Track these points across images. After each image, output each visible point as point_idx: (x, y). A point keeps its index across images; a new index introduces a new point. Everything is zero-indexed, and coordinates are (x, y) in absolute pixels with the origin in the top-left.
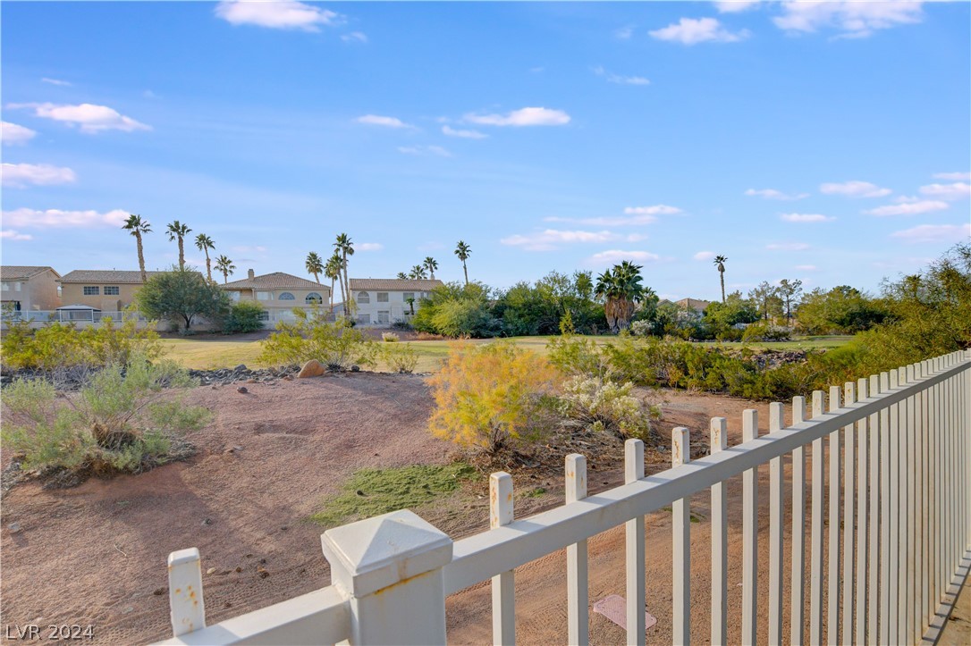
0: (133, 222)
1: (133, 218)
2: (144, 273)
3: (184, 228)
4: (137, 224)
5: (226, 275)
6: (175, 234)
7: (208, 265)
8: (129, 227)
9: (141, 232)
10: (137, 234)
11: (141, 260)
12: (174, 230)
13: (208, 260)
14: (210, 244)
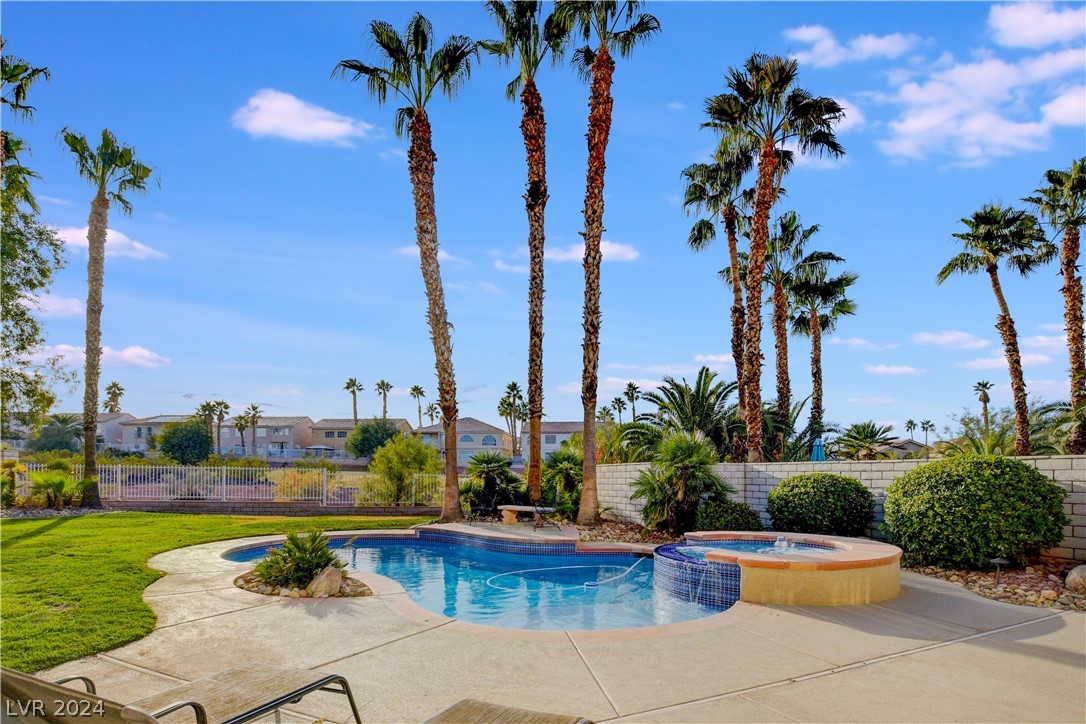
0: (351, 384)
1: (351, 380)
2: (356, 420)
3: (388, 385)
4: (354, 385)
5: (432, 420)
6: (381, 390)
7: (420, 412)
8: (348, 388)
9: (357, 391)
10: (353, 392)
11: (355, 413)
12: (380, 388)
13: (420, 407)
14: (422, 393)
